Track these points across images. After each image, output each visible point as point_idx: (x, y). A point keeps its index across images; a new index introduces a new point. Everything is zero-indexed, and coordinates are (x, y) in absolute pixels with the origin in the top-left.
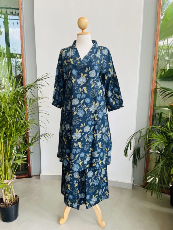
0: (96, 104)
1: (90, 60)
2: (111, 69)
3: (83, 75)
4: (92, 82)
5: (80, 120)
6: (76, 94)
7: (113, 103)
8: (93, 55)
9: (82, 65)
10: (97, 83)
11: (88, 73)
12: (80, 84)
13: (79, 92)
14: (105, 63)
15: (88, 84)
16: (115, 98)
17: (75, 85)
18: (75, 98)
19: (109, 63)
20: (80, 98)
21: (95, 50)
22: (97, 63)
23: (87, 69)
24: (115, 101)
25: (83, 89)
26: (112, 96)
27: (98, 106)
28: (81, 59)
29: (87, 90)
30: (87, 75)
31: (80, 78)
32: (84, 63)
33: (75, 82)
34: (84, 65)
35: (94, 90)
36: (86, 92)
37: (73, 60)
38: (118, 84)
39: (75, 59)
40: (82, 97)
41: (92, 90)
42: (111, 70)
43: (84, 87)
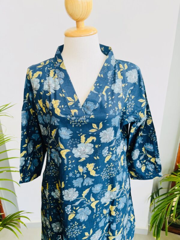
0: (114, 189)
1: (101, 105)
2: (143, 112)
3: (86, 140)
4: (106, 151)
5: (82, 227)
6: (71, 179)
7: (142, 169)
8: (107, 87)
9: (84, 118)
10: (116, 151)
11: (97, 135)
12: (80, 158)
13: (78, 175)
14: (132, 100)
15: (98, 157)
16: (146, 161)
17: (68, 162)
18: (70, 187)
19: (141, 100)
20: (80, 187)
21: (110, 74)
22: (118, 110)
23: (94, 126)
24: (146, 165)
25: (87, 169)
26: (140, 156)
27: (118, 191)
28: (78, 101)
29: (96, 170)
30: (95, 138)
31: (78, 145)
32: (86, 114)
33: (67, 155)
34: (87, 119)
35: (109, 165)
36: (93, 173)
37: (60, 104)
38: (156, 139)
39: (64, 101)
40: (86, 184)
41: (107, 165)
42: (144, 114)
43: (88, 164)
